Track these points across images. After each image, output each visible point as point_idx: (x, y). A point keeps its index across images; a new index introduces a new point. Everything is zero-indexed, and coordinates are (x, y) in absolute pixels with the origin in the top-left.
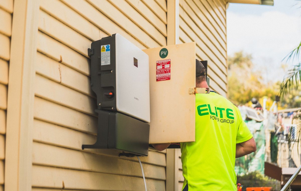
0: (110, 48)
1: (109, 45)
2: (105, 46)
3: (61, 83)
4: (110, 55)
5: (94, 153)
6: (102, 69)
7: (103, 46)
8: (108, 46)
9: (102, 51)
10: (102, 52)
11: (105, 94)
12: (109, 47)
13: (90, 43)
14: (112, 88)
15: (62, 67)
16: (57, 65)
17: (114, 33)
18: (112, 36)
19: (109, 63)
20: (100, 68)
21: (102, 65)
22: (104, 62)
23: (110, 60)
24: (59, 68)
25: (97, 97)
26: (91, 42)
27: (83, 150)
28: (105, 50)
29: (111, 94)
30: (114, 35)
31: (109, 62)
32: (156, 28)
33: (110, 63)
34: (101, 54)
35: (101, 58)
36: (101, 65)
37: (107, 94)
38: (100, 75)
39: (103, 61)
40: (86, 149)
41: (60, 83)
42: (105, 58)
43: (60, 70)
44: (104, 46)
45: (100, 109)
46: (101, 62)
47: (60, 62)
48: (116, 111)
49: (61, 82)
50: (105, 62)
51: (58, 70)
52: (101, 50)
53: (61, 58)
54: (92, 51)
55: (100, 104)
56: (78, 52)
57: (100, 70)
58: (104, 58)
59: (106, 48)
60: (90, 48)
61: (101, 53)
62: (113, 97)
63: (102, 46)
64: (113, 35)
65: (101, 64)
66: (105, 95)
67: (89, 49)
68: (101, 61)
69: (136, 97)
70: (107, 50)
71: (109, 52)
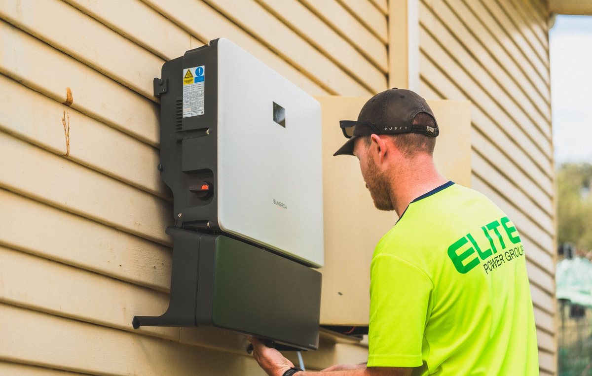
0: (203, 74)
1: (203, 67)
2: (193, 70)
3: (68, 158)
4: (203, 92)
5: (171, 341)
6: (185, 127)
7: (189, 71)
8: (199, 69)
9: (187, 82)
10: (185, 85)
11: (191, 188)
12: (201, 73)
13: (160, 64)
14: (209, 174)
15: (73, 116)
16: (58, 111)
17: (215, 38)
18: (209, 44)
19: (201, 111)
20: (181, 125)
21: (184, 116)
22: (189, 110)
23: (203, 104)
24: (64, 120)
25: (173, 197)
26: (162, 63)
27: (137, 331)
28: (192, 80)
29: (205, 187)
30: (215, 43)
31: (203, 108)
32: (358, 49)
33: (203, 111)
34: (184, 90)
35: (182, 101)
36: (182, 118)
37: (196, 188)
38: (180, 142)
39: (188, 107)
40: (144, 328)
41: (65, 157)
42: (193, 99)
43: (67, 125)
44: (190, 69)
45: (181, 228)
46: (182, 111)
47: (68, 104)
48: (217, 231)
49: (67, 155)
50: (193, 109)
51: (61, 123)
52: (184, 80)
53: (69, 93)
54: (162, 84)
55: (180, 215)
56: (124, 84)
57: (181, 128)
58: (189, 100)
59: (195, 76)
60: (160, 78)
61: (184, 88)
62: (211, 195)
63: (185, 71)
64: (211, 42)
65: (182, 114)
66: (191, 191)
67: (156, 80)
68: (182, 108)
69: (278, 200)
70: (197, 80)
71: (203, 83)
